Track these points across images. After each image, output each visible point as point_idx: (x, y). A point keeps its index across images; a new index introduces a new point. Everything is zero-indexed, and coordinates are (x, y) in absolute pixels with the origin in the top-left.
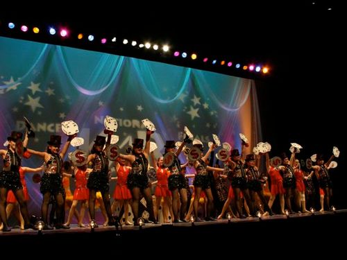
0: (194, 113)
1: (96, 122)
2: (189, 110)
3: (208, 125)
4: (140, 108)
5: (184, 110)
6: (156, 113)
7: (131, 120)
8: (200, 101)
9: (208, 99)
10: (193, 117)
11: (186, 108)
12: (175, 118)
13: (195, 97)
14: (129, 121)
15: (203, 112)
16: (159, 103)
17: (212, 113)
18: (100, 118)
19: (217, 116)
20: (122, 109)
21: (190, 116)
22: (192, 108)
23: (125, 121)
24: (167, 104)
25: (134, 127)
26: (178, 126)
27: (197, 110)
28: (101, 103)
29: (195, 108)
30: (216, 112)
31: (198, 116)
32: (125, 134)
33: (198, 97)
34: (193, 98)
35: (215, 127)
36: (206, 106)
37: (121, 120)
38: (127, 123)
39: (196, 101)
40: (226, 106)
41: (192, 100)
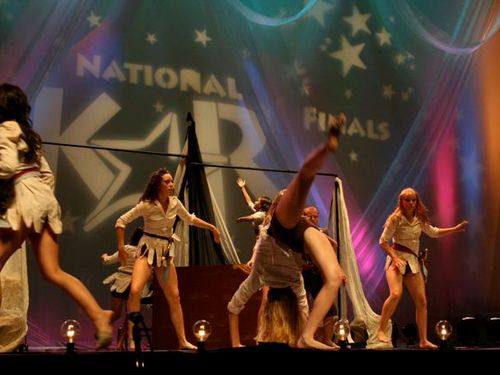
0: (350, 57)
1: (80, 72)
2: (337, 47)
3: (388, 92)
4: (202, 37)
5: (324, 48)
6: (245, 53)
7: (177, 70)
8: (368, 24)
9: (392, 19)
10: (346, 69)
11: (328, 41)
12: (298, 69)
13: (356, 11)
14: (171, 73)
15: (374, 54)
16: (257, 26)
17: (400, 59)
18: (91, 61)
19: (412, 67)
20: (152, 38)
21: (338, 64)
22: (345, 43)
23: (161, 72)
24: (277, 30)
25: (184, 88)
26: (306, 90)
27: (360, 48)
28: (94, 20)
29: (354, 42)
30: (410, 56)
31: (360, 64)
32: (159, 107)
33: (362, 12)
34: (349, 13)
35: (405, 97)
36: (384, 38)
37: (148, 69)
38: (166, 78)
39: (358, 22)
40: (442, 40)
41: (348, 20)
